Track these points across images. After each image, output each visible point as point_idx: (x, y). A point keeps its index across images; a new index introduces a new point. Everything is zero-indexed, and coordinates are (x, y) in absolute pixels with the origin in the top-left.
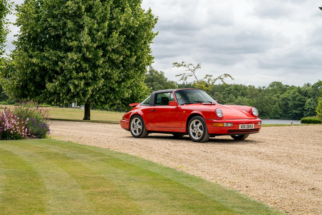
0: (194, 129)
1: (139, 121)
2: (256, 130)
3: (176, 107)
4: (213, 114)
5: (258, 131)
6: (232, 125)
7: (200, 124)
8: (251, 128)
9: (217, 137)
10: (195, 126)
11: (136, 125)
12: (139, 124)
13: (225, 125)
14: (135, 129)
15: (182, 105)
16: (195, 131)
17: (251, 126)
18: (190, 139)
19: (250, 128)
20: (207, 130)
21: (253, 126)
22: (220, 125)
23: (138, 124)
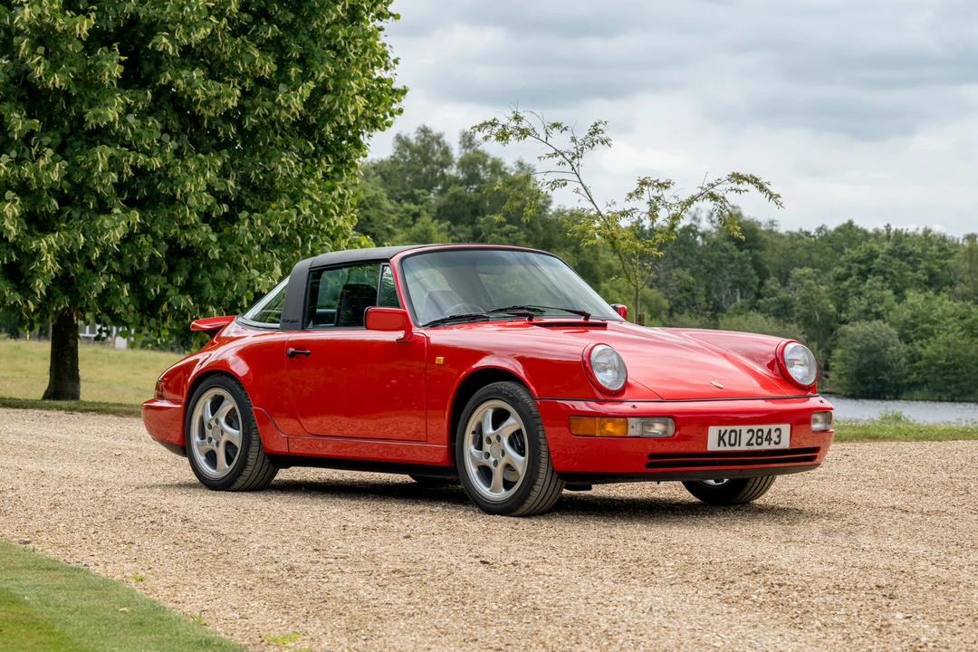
0: (487, 447)
1: (229, 405)
2: (804, 457)
3: (400, 334)
4: (577, 375)
5: (813, 458)
6: (671, 431)
7: (513, 423)
8: (773, 447)
9: (599, 490)
10: (488, 431)
11: (213, 424)
12: (231, 420)
13: (635, 428)
14: (208, 447)
15: (434, 325)
16: (488, 455)
17: (774, 436)
18: (462, 497)
19: (765, 446)
20: (544, 454)
21: (783, 437)
22: (610, 428)
23: (222, 420)
